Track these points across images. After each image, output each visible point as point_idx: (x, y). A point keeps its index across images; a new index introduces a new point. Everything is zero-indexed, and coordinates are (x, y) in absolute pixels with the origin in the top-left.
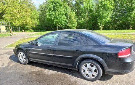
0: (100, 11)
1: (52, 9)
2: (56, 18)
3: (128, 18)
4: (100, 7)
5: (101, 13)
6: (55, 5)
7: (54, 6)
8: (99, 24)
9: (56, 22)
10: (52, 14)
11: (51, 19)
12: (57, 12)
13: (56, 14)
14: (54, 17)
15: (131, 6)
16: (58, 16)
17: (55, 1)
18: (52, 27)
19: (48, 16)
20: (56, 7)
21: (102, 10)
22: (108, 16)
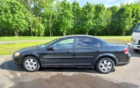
0: (63, 18)
1: (9, 11)
2: (15, 22)
3: (85, 26)
4: (63, 14)
5: (64, 21)
6: (13, 6)
7: (12, 8)
8: (62, 30)
9: (15, 26)
10: (10, 17)
11: (8, 23)
12: (16, 15)
13: (15, 17)
14: (13, 21)
15: (86, 17)
16: (17, 20)
17: (11, 2)
18: (7, 31)
19: (3, 18)
20: (14, 9)
21: (64, 17)
22: (70, 24)
